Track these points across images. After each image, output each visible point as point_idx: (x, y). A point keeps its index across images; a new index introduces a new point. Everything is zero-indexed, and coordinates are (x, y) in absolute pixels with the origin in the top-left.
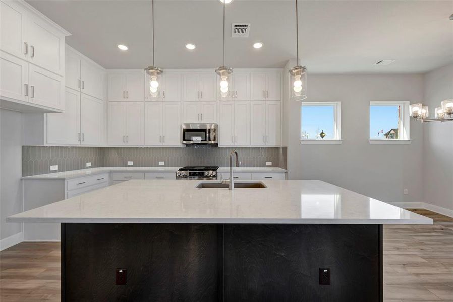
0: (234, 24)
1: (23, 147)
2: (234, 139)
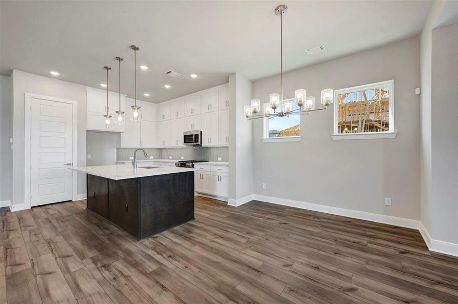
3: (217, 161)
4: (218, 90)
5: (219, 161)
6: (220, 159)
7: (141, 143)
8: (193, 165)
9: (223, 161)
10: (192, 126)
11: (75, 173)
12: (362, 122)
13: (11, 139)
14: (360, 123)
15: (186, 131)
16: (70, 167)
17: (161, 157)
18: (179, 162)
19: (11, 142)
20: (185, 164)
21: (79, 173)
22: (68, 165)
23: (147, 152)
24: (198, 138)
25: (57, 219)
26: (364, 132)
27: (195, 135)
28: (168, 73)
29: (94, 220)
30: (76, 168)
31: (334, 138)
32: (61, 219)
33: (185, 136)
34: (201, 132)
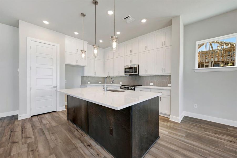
0: (123, 19)
1: (81, 77)
2: (146, 71)
3: (150, 85)
4: (154, 35)
5: (151, 86)
6: (152, 84)
7: (95, 73)
8: (134, 88)
9: (154, 86)
10: (131, 61)
11: (58, 93)
12: (212, 63)
13: (18, 69)
14: (210, 63)
15: (126, 65)
16: (55, 89)
17: (105, 82)
18: (122, 86)
19: (18, 71)
20: (128, 88)
21: (61, 93)
22: (54, 87)
23: (113, 79)
24: (136, 69)
25: (48, 129)
26: (213, 67)
27: (134, 67)
28: (125, 19)
29: (76, 133)
30: (59, 90)
31: (196, 71)
32: (51, 130)
33: (125, 68)
34: (139, 65)
